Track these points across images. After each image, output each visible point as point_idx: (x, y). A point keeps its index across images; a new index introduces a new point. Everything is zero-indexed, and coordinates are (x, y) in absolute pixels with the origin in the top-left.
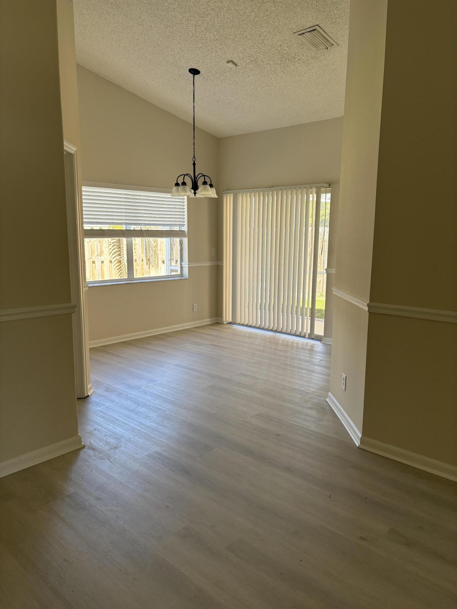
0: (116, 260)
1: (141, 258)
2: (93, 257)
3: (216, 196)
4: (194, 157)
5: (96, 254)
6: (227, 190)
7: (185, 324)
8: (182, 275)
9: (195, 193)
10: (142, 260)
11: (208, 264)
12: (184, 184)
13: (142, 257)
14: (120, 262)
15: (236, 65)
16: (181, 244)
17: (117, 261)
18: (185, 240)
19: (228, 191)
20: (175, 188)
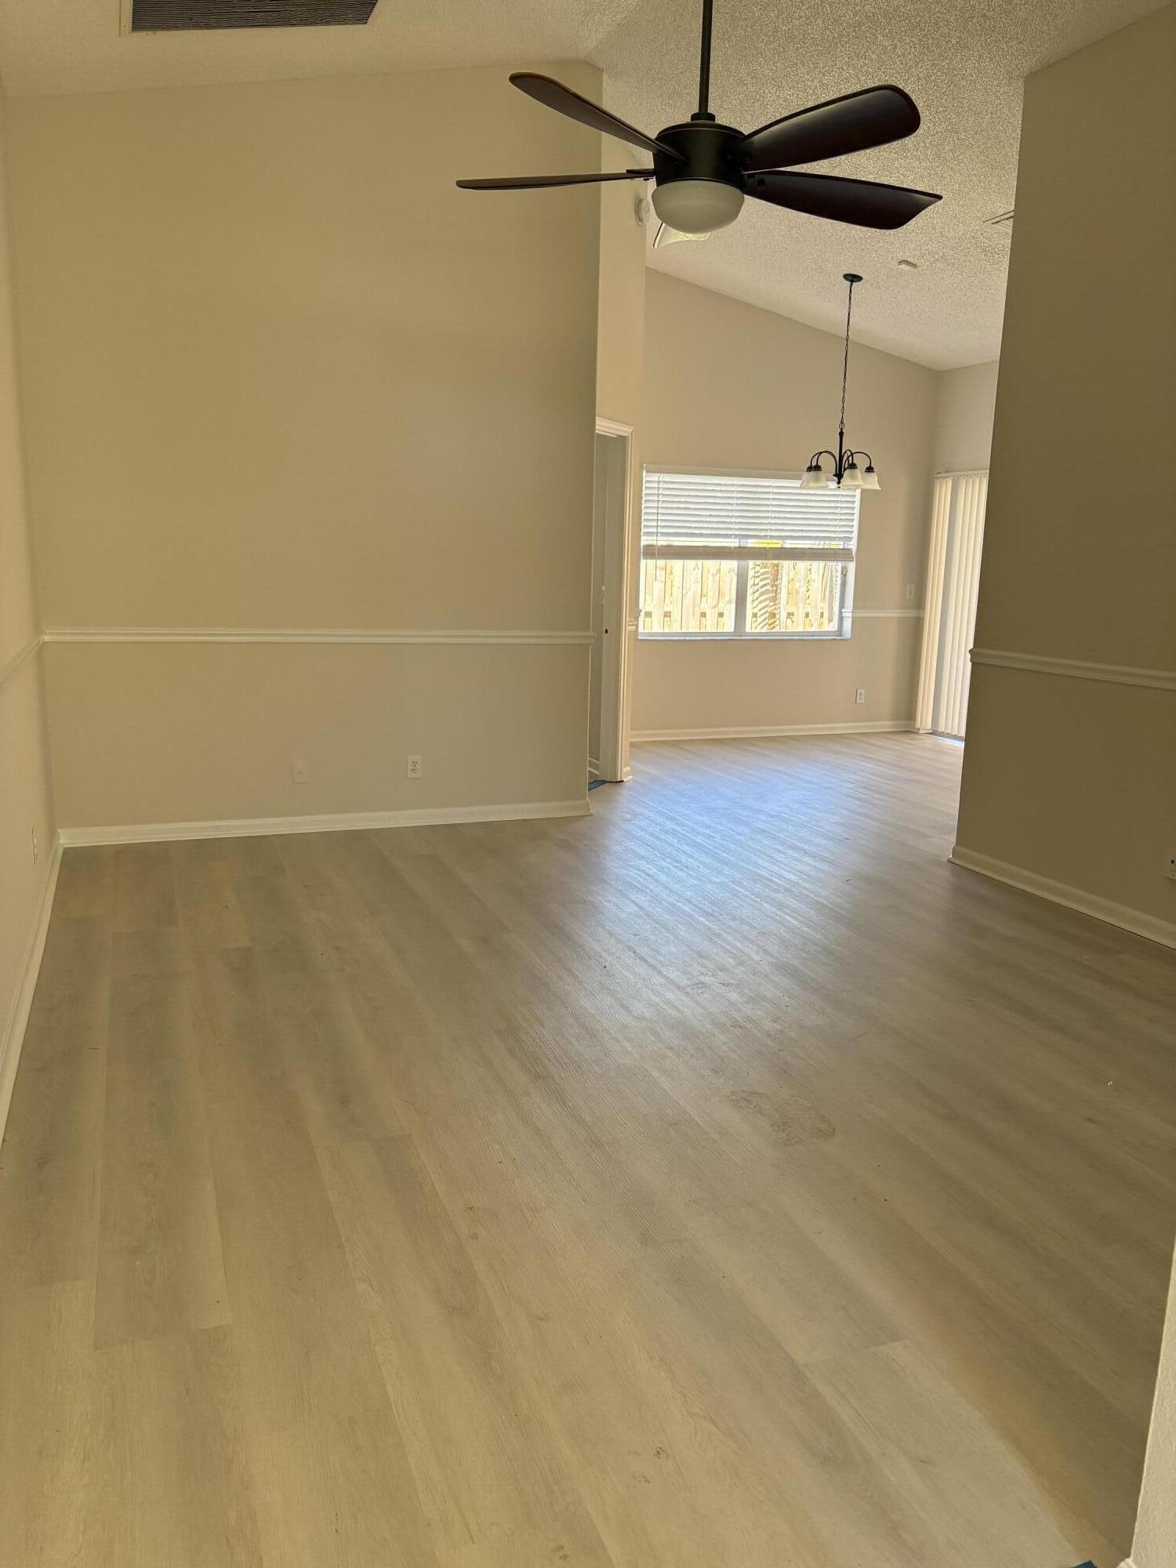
0: (766, 612)
1: (820, 611)
2: (721, 605)
3: (877, 487)
4: (842, 423)
5: (727, 598)
6: (946, 472)
7: (836, 725)
8: (840, 631)
9: (839, 483)
10: (822, 614)
11: (895, 614)
12: (818, 468)
13: (822, 608)
14: (773, 615)
15: (914, 265)
16: (844, 575)
17: (767, 614)
18: (852, 567)
19: (947, 474)
20: (806, 475)
